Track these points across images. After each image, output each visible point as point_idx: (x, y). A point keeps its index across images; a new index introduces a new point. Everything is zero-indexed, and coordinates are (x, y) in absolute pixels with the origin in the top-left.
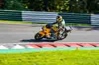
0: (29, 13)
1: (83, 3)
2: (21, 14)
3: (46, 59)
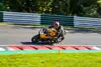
0: (11, 13)
1: (67, 5)
2: (2, 15)
3: (26, 61)
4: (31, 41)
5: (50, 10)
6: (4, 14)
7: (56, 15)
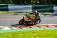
4: (18, 24)
5: (38, 2)
6: (9, 6)
7: (42, 5)
